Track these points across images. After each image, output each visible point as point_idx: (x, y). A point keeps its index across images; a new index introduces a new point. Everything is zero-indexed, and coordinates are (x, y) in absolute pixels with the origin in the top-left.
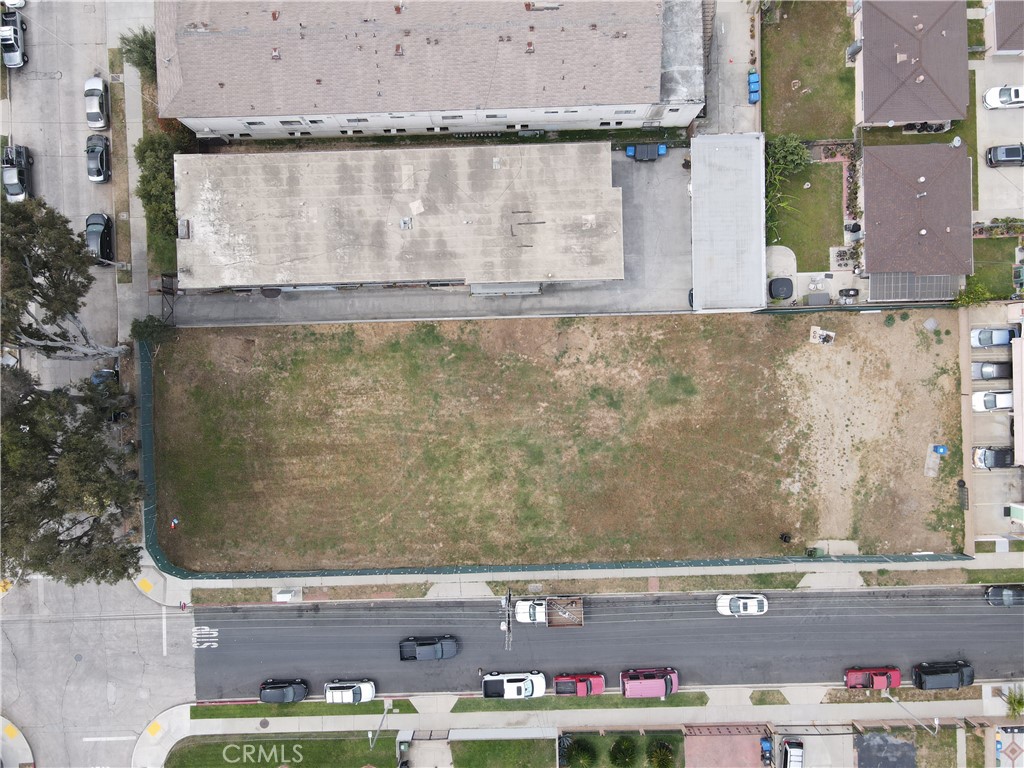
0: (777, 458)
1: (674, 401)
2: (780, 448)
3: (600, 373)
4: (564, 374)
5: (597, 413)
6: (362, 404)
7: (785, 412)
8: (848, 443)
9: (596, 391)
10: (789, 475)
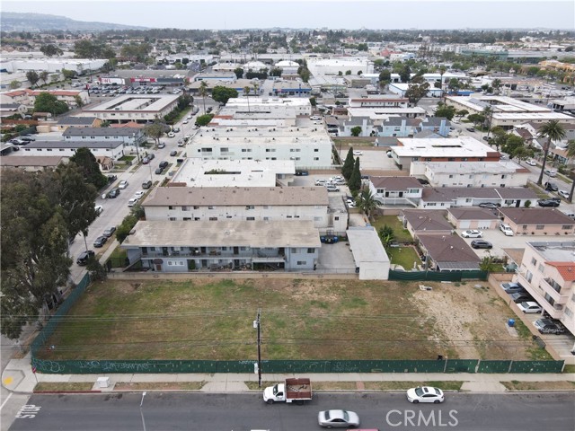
0: (422, 328)
1: (356, 307)
2: (421, 324)
3: (316, 297)
4: (296, 297)
5: (315, 310)
6: (188, 303)
7: (418, 312)
8: (459, 324)
9: (313, 302)
10: (430, 335)
